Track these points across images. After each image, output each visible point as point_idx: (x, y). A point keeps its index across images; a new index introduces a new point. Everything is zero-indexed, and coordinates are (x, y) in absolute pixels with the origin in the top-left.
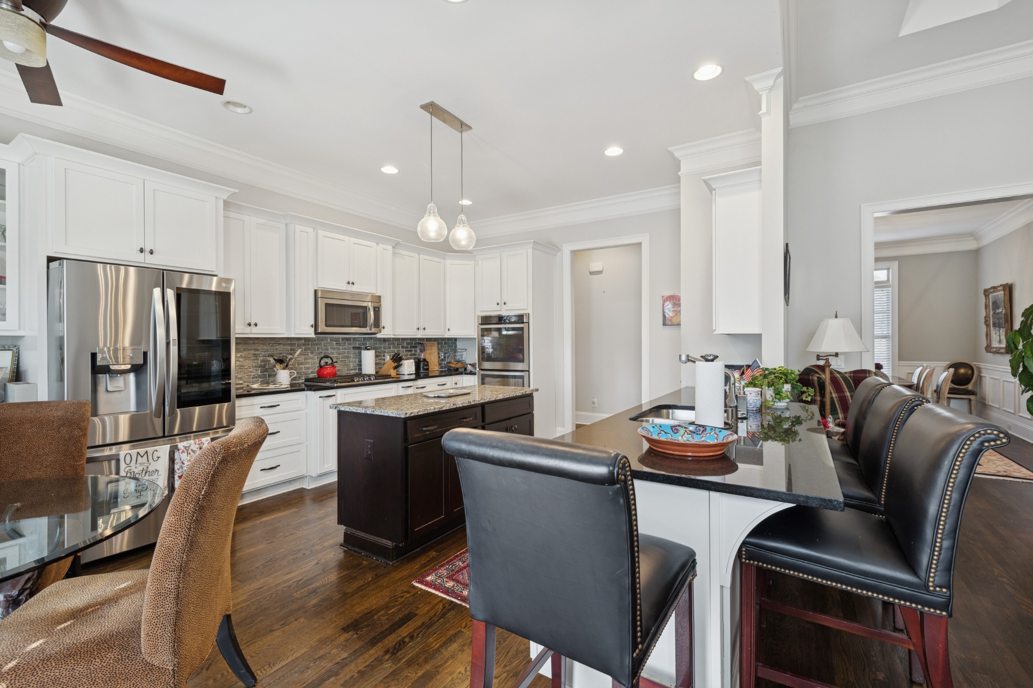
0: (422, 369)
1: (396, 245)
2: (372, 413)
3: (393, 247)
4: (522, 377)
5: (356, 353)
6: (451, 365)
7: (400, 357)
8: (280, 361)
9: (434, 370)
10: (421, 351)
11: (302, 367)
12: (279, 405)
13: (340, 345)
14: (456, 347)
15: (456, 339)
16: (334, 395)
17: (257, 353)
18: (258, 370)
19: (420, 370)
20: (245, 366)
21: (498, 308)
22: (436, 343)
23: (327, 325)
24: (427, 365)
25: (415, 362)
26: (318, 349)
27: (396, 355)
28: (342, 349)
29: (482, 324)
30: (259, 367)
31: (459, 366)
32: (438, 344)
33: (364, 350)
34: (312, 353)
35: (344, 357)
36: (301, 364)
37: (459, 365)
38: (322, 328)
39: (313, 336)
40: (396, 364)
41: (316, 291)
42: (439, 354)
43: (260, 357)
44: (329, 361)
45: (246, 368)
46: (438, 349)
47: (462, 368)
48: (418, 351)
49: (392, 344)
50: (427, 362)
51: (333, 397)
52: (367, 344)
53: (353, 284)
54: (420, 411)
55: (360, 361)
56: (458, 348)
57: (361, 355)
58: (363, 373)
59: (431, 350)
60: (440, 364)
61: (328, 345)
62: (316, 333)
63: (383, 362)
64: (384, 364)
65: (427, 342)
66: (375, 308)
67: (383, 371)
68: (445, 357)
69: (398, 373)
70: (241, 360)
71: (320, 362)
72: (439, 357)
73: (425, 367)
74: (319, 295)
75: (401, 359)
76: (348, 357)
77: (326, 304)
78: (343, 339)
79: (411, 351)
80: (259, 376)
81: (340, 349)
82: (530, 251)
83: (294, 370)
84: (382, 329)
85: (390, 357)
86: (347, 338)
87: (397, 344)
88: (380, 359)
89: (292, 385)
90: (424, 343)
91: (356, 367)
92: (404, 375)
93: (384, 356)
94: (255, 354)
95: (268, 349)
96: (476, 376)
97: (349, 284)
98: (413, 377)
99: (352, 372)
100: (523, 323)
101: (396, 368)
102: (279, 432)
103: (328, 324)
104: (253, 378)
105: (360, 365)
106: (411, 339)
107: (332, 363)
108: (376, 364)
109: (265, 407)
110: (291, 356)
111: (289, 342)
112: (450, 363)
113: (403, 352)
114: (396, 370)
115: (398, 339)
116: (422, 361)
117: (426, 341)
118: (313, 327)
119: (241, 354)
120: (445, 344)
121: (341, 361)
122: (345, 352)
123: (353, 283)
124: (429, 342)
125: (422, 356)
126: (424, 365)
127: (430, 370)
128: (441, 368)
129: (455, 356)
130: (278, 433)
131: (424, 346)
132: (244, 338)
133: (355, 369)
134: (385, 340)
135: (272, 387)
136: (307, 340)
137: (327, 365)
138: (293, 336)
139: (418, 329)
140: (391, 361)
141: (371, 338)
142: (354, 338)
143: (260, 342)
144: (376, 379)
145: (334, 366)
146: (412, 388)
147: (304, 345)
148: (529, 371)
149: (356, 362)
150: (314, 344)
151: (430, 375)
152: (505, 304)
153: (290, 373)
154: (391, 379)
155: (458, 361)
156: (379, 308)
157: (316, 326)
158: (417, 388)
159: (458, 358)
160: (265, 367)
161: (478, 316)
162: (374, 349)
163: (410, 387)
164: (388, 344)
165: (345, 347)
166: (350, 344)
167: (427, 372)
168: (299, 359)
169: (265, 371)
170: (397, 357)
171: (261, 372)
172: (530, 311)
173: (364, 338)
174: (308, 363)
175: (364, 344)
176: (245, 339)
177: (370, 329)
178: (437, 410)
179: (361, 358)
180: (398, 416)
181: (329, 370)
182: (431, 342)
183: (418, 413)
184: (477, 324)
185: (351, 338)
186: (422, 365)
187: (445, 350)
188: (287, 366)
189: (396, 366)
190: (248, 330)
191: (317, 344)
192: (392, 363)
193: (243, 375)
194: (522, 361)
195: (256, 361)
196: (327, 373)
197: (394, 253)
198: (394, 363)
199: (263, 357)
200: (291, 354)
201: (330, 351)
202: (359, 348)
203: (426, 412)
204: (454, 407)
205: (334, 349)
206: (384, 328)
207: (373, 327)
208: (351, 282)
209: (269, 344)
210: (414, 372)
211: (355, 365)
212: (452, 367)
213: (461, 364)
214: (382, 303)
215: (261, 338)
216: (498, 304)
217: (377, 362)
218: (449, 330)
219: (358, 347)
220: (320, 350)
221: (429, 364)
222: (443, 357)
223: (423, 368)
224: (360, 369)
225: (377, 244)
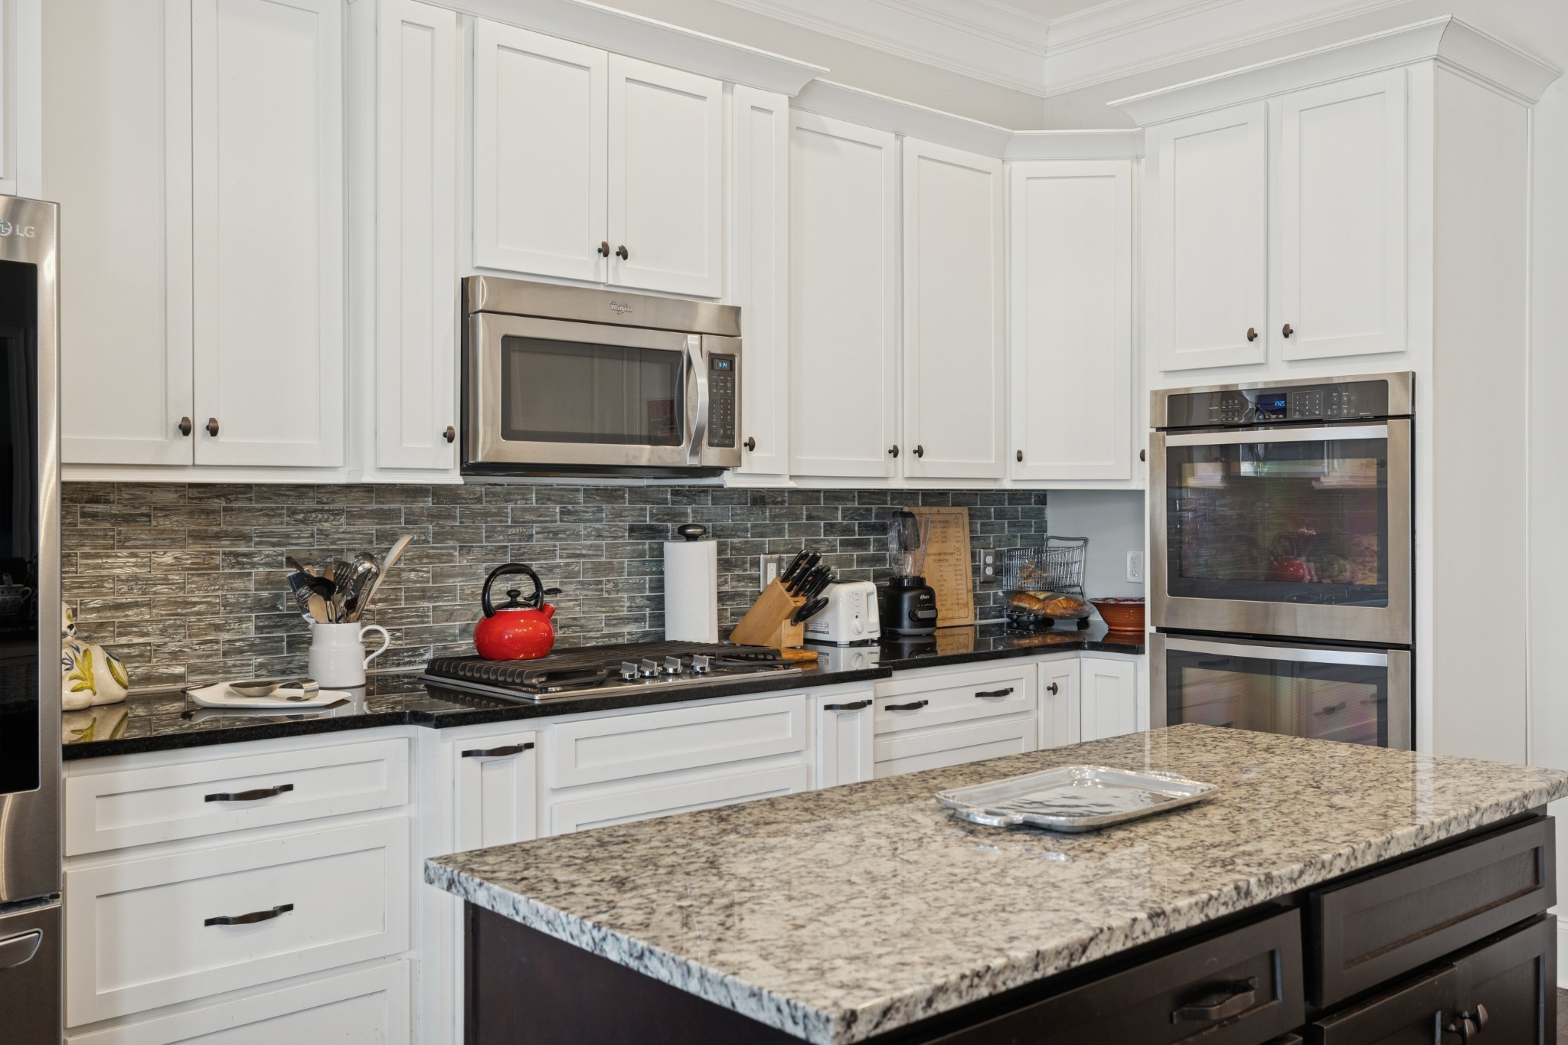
0: (906, 622)
1: (805, 90)
2: (633, 964)
3: (793, 102)
4: (1377, 675)
5: (642, 554)
6: (1025, 605)
7: (819, 571)
8: (324, 588)
9: (957, 622)
10: (904, 547)
11: (425, 610)
12: (288, 788)
13: (581, 520)
14: (1042, 528)
15: (1042, 497)
16: (530, 746)
17: (242, 549)
18: (249, 619)
19: (899, 624)
20: (195, 604)
21: (1252, 352)
22: (965, 510)
23: (509, 433)
24: (931, 604)
25: (879, 588)
26: (491, 533)
27: (804, 564)
28: (588, 536)
29: (1172, 429)
30: (251, 609)
31: (1059, 612)
32: (971, 516)
33: (674, 538)
34: (465, 549)
35: (598, 569)
36: (423, 598)
37: (1058, 606)
38: (490, 445)
39: (455, 478)
40: (801, 601)
41: (465, 284)
42: (973, 556)
43: (253, 565)
44: (527, 589)
45: (198, 613)
46: (972, 538)
47: (1071, 617)
48: (894, 546)
49: (787, 516)
50: (930, 592)
51: (527, 752)
52: (685, 514)
53: (625, 257)
54: (941, 989)
55: (659, 585)
56: (1049, 533)
57: (661, 562)
58: (668, 638)
59: (945, 539)
60: (978, 600)
61: (528, 517)
62: (469, 468)
63: (750, 589)
64: (755, 597)
65: (926, 510)
66: (713, 359)
67: (748, 632)
68: (998, 571)
69: (810, 636)
70: (174, 577)
71: (486, 588)
72: (976, 570)
73: (921, 614)
74: (481, 301)
75: (822, 579)
76: (608, 568)
77: (510, 343)
78: (589, 492)
79: (861, 544)
80: (253, 648)
81: (577, 535)
82: (1424, 73)
83: (380, 623)
84: (745, 451)
85: (779, 568)
86: (605, 490)
87: (810, 517)
88: (740, 579)
89: (375, 685)
90: (914, 510)
91: (641, 608)
92: (834, 644)
93: (756, 564)
94: (236, 555)
95: (288, 536)
96: (1144, 660)
97: (606, 255)
98: (870, 658)
99: (626, 629)
100: (1382, 418)
101: (801, 616)
102: (289, 908)
103: (518, 424)
104: (225, 654)
105: (658, 603)
106: (863, 494)
107: (535, 596)
108: (722, 597)
109: (224, 797)
110: (367, 565)
111: (374, 506)
112: (1020, 593)
113: (831, 555)
114: (801, 625)
115: (809, 496)
116: (908, 589)
117: (924, 504)
118: (450, 440)
119: (178, 553)
120: (1000, 515)
121: (582, 583)
122: (598, 548)
123: (623, 253)
124: (935, 509)
125: (909, 569)
126: (917, 604)
127: (939, 624)
128: (984, 615)
129: (1042, 566)
130: (286, 915)
131: (915, 524)
132: (192, 485)
133: (640, 619)
134: (759, 499)
135: (280, 699)
136: (440, 493)
137: (513, 604)
138: (369, 478)
139: (895, 452)
140: (782, 587)
141: (704, 490)
142: (631, 489)
143: (255, 505)
144: (716, 669)
145: (543, 608)
146: (869, 708)
147: (432, 517)
148: (1411, 648)
149: (640, 588)
150: (474, 515)
151: (942, 650)
152: (1287, 332)
153: (367, 634)
154: (779, 673)
155: (1054, 588)
156: (730, 359)
157: (465, 434)
158: (888, 708)
159: (1052, 573)
160: (274, 608)
161: (1155, 393)
162: (715, 536)
163: (862, 705)
164: (773, 517)
165: (597, 526)
166: (618, 515)
167: (930, 635)
168: (413, 575)
169: (276, 626)
170: (805, 570)
171: (259, 629)
172: (1420, 362)
173: (677, 492)
174: (451, 591)
175: (673, 516)
176: (195, 493)
177: (695, 451)
178: (1051, 971)
179: (662, 573)
180: (790, 1028)
181: (518, 629)
182: (943, 510)
183: (930, 1002)
184: (1148, 430)
185: (621, 489)
186: (906, 606)
187: (999, 542)
188: (351, 605)
189: (802, 609)
190: (179, 450)
191: (486, 514)
192: (788, 595)
193: (187, 641)
194: (1376, 596)
195: (238, 584)
196: (515, 640)
197: (797, 130)
198: (796, 595)
199: (267, 565)
200: (368, 556)
201: (538, 542)
202: (655, 533)
203: (984, 992)
204: (1153, 936)
205: (556, 533)
206: (751, 445)
207: (705, 441)
208: (613, 249)
209: (293, 512)
210: (876, 636)
211: (639, 601)
212: (1030, 612)
213: (1068, 599)
214: (745, 337)
215: (259, 485)
216: (1252, 336)
217: (727, 588)
218: (1020, 459)
219: (651, 528)
220: (500, 541)
221: (937, 599)
222: (989, 571)
223: (912, 616)
224: (659, 619)
225: (728, 85)
